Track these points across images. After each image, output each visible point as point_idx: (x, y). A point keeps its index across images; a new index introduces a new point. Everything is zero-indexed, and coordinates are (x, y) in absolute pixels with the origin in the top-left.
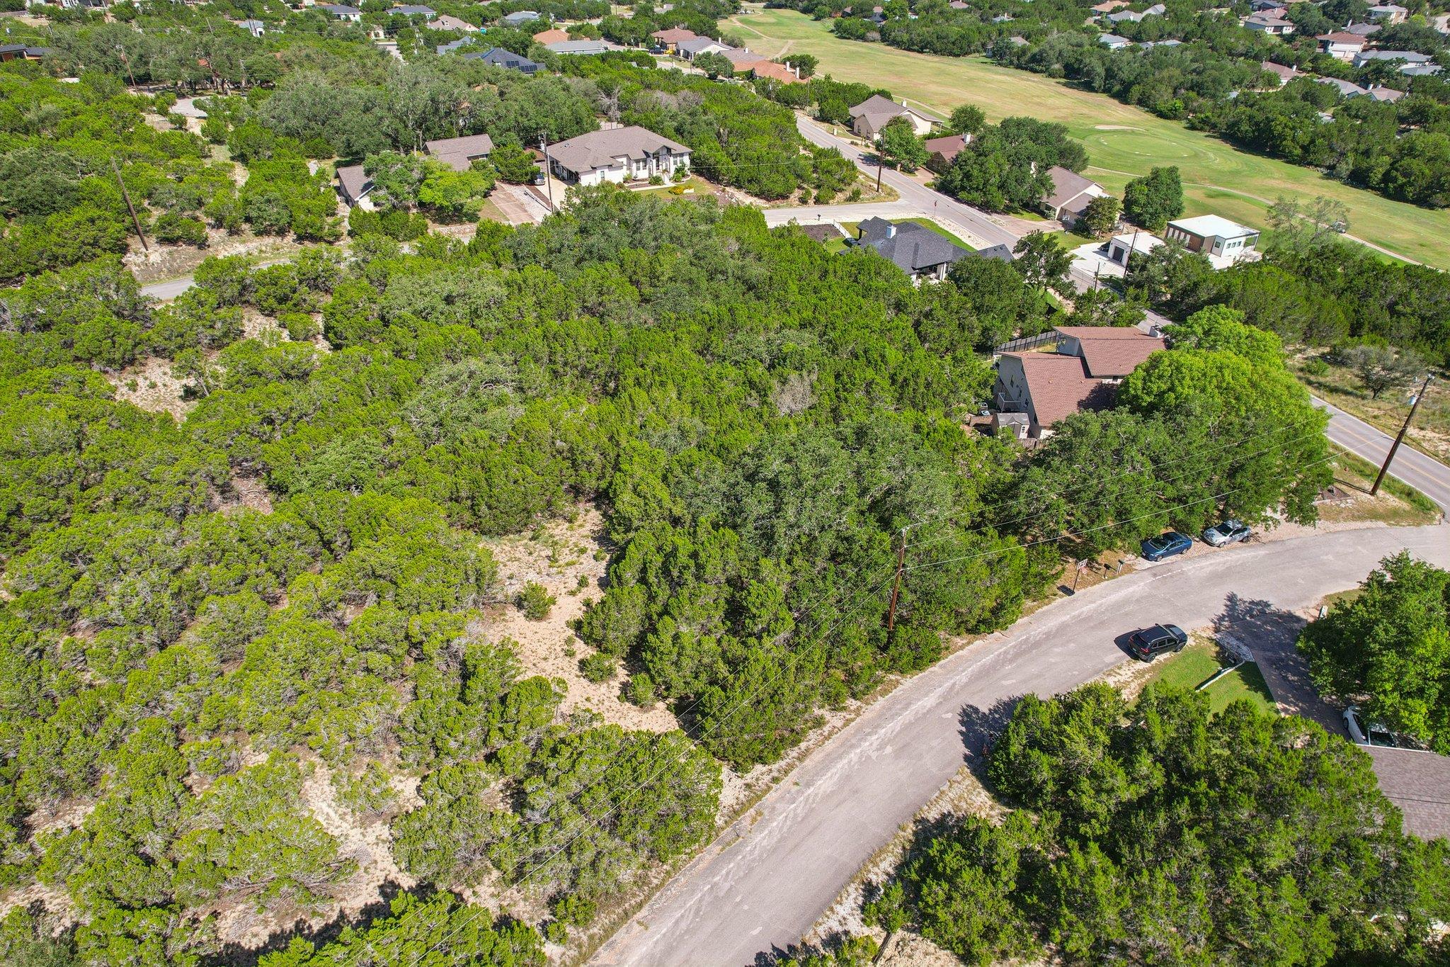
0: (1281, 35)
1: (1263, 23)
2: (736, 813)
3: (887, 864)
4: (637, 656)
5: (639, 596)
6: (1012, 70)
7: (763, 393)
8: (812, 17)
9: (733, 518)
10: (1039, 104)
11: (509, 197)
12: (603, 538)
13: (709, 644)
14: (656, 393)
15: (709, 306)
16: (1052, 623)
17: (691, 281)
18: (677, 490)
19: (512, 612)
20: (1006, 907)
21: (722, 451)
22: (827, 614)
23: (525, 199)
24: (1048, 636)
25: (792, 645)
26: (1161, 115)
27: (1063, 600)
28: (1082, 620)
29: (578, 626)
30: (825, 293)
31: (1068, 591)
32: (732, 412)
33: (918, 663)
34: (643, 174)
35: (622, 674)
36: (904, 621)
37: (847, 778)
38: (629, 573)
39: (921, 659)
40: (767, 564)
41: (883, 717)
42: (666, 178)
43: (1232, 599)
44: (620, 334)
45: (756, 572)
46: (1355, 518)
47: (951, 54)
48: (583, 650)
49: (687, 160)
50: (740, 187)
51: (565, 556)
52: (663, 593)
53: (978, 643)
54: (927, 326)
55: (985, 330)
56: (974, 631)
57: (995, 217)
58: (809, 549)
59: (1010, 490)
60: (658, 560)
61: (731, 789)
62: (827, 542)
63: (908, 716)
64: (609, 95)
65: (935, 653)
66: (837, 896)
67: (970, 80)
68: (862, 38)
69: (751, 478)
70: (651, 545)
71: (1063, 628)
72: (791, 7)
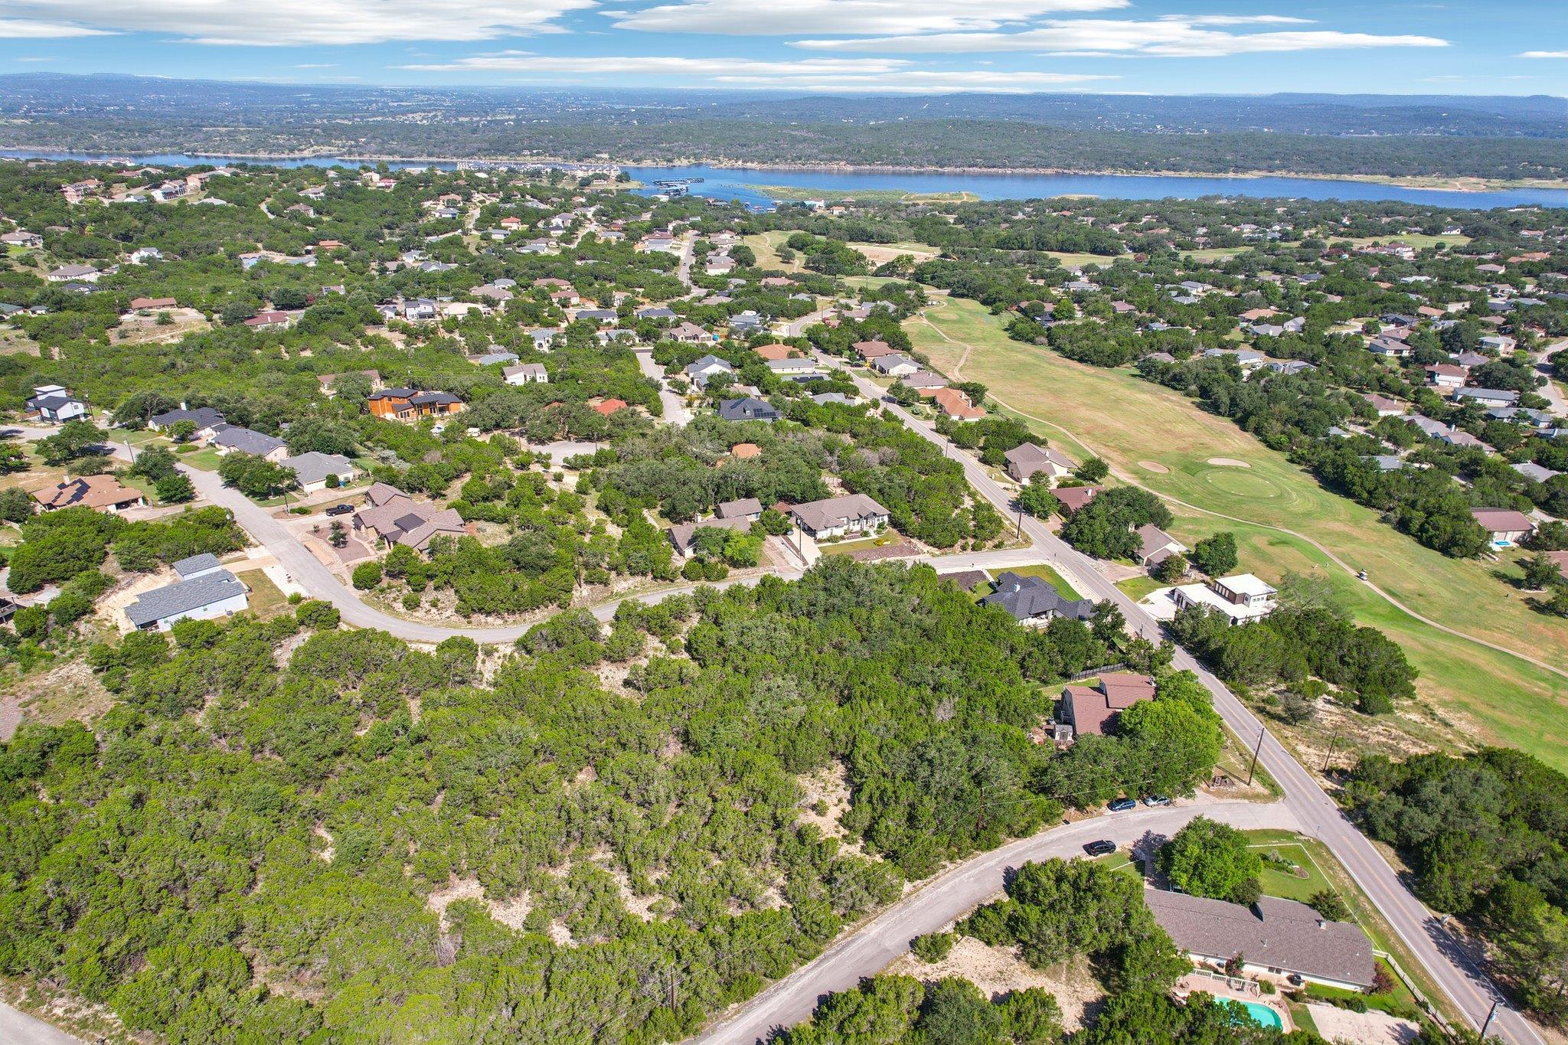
0: (1400, 358)
1: (1384, 346)
2: (909, 895)
3: (965, 917)
4: (869, 834)
5: (868, 808)
6: (1156, 387)
7: (929, 706)
8: (989, 309)
9: (912, 776)
10: (1168, 432)
11: (773, 547)
12: (848, 780)
13: (900, 830)
14: (873, 704)
15: (900, 644)
16: (1055, 836)
17: (891, 630)
18: (886, 761)
19: (809, 812)
20: (1003, 927)
21: (906, 741)
22: (951, 822)
23: (782, 548)
24: (1052, 842)
25: (935, 834)
26: (1270, 446)
27: (1063, 826)
28: (1069, 836)
29: (840, 820)
30: (968, 639)
31: (1067, 822)
32: (913, 717)
33: (989, 848)
34: (857, 528)
35: (861, 842)
36: (985, 828)
37: (953, 887)
38: (864, 798)
39: (990, 846)
40: (926, 799)
41: (974, 866)
42: (871, 531)
43: (1148, 833)
44: (851, 663)
45: (921, 802)
46: (1233, 797)
47: (1106, 365)
48: (844, 831)
49: (886, 519)
50: (920, 538)
51: (830, 788)
52: (880, 808)
53: (1019, 842)
54: (1028, 662)
55: (1066, 664)
56: (1017, 836)
57: (1100, 561)
58: (945, 794)
59: (1044, 771)
60: (878, 793)
61: (907, 887)
62: (952, 791)
63: (982, 868)
64: (831, 453)
65: (998, 844)
66: (946, 923)
67: (1117, 401)
68: (1032, 341)
69: (920, 757)
70: (873, 785)
71: (1061, 838)
72: (972, 297)
